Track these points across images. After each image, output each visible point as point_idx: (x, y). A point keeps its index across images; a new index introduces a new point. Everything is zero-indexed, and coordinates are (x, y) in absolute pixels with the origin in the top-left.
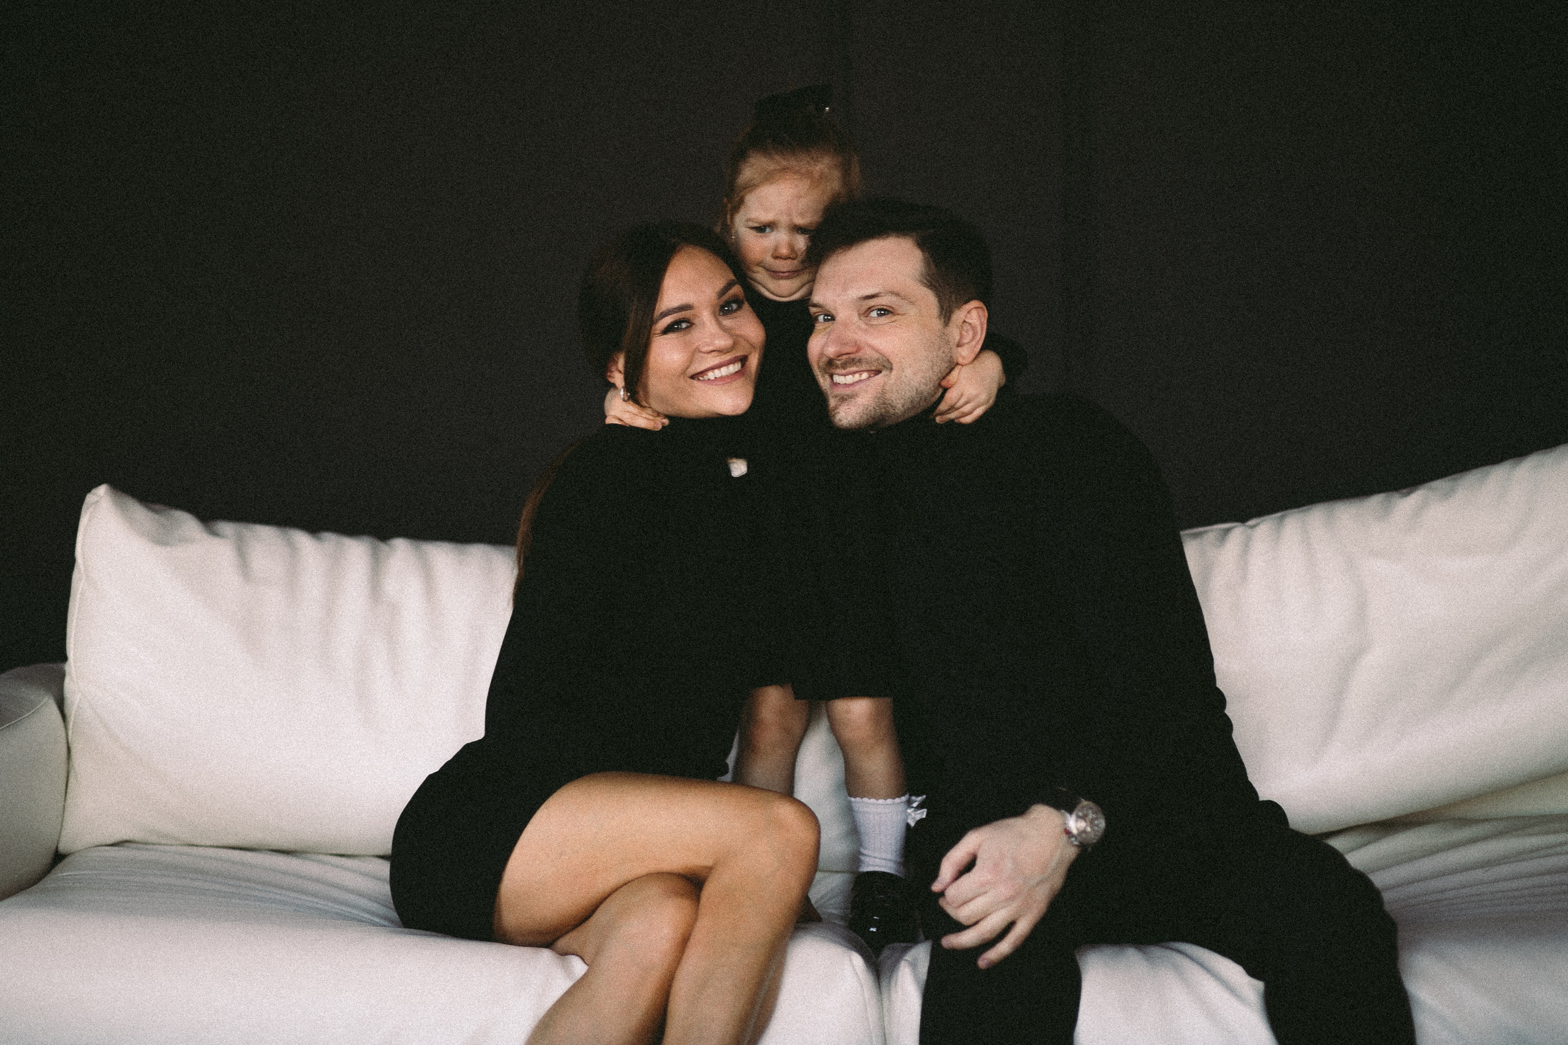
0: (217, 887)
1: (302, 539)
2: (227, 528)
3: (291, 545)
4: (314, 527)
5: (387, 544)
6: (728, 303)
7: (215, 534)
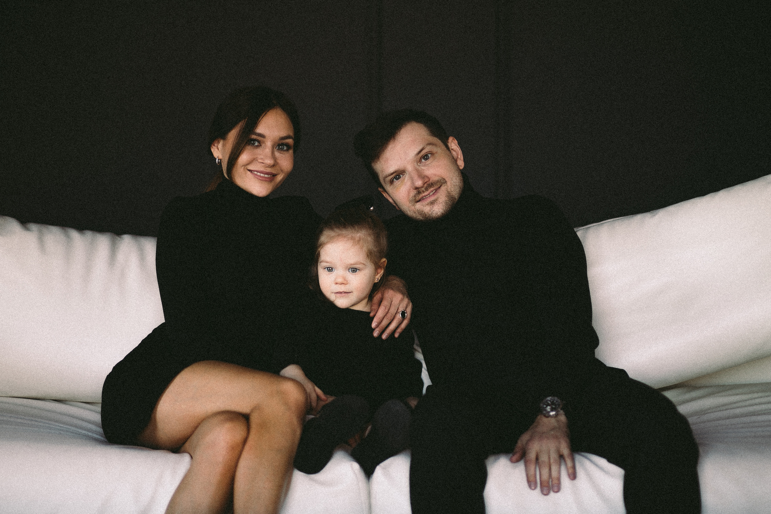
0: (19, 420)
1: (74, 234)
2: (34, 227)
3: (68, 236)
4: (81, 228)
5: (120, 238)
6: (283, 144)
7: (28, 229)
